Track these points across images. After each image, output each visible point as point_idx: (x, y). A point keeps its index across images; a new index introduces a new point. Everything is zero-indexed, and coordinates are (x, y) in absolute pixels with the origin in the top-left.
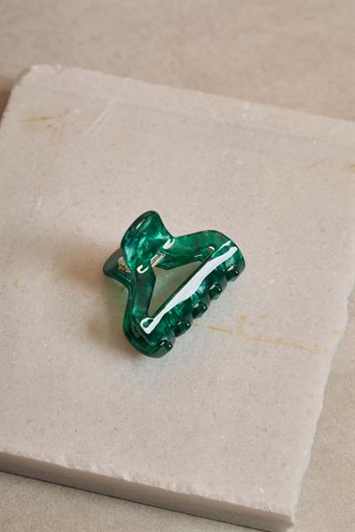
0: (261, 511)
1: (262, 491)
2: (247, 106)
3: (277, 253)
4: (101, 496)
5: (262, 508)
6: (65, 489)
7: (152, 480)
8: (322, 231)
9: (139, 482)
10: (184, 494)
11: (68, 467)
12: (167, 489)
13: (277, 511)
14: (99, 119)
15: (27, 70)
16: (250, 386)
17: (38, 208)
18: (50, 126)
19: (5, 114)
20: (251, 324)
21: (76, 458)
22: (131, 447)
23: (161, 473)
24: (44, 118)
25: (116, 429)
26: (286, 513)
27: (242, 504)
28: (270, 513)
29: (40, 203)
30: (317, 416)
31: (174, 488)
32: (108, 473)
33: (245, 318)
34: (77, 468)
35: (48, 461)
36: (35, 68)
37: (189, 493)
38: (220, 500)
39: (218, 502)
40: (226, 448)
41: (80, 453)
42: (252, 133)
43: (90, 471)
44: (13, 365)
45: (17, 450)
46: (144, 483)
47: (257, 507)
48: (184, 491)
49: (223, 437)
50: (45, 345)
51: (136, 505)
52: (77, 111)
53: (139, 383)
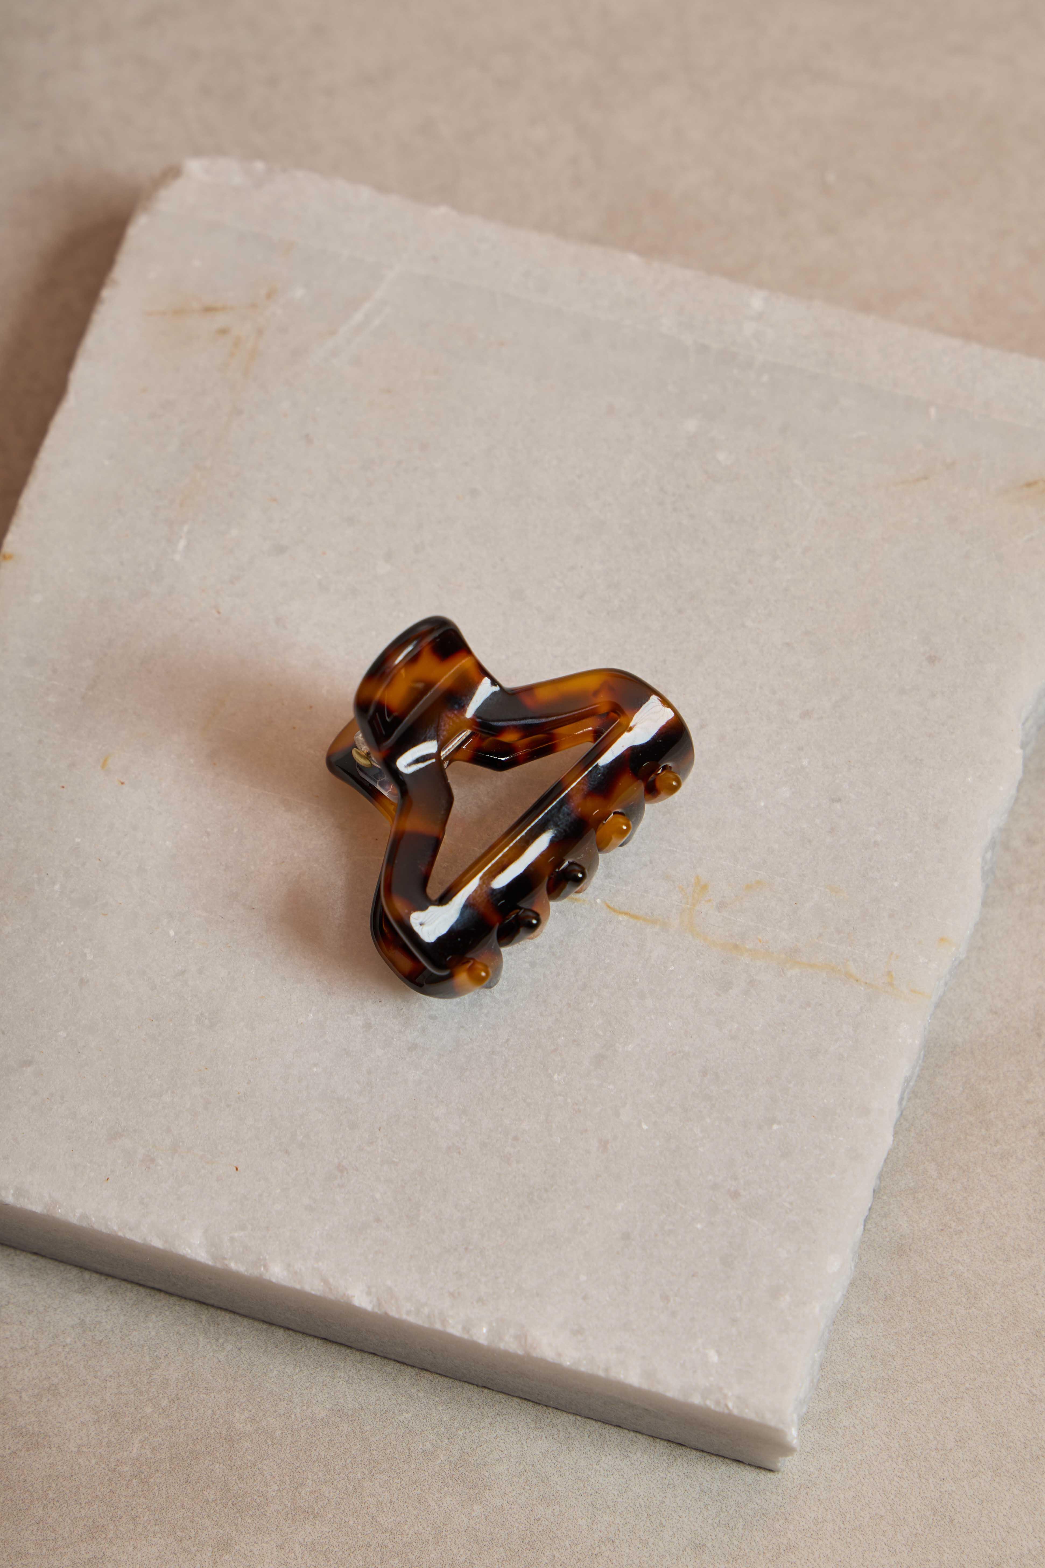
0: (707, 1411)
1: (714, 1357)
2: (757, 301)
3: (806, 714)
4: (299, 1337)
5: (710, 1404)
6: (205, 1314)
7: (426, 1310)
8: (932, 660)
9: (393, 1313)
10: (506, 1354)
11: (210, 1263)
12: (466, 1336)
13: (749, 1414)
14: (358, 317)
15: (173, 172)
16: (704, 1073)
17: (177, 557)
18: (223, 332)
19: (106, 293)
20: (721, 906)
21: (232, 1239)
22: (378, 1220)
23: (452, 1295)
24: (209, 310)
25: (341, 1169)
26: (771, 1420)
27: (659, 1389)
28: (730, 1415)
29: (182, 544)
30: (875, 1163)
31: (482, 1335)
32: (312, 1286)
33: (704, 887)
34: (233, 1266)
35: (157, 1243)
36: (194, 167)
37: (520, 1352)
38: (601, 1373)
39: (593, 1378)
40: (626, 1236)
41: (243, 1228)
42: (765, 378)
43: (267, 1276)
44: (83, 982)
45: (79, 1212)
46: (404, 1317)
47: (696, 1400)
48: (509, 1344)
49: (620, 1207)
50: (172, 933)
51: (391, 1367)
52: (299, 293)
53: (413, 1047)
